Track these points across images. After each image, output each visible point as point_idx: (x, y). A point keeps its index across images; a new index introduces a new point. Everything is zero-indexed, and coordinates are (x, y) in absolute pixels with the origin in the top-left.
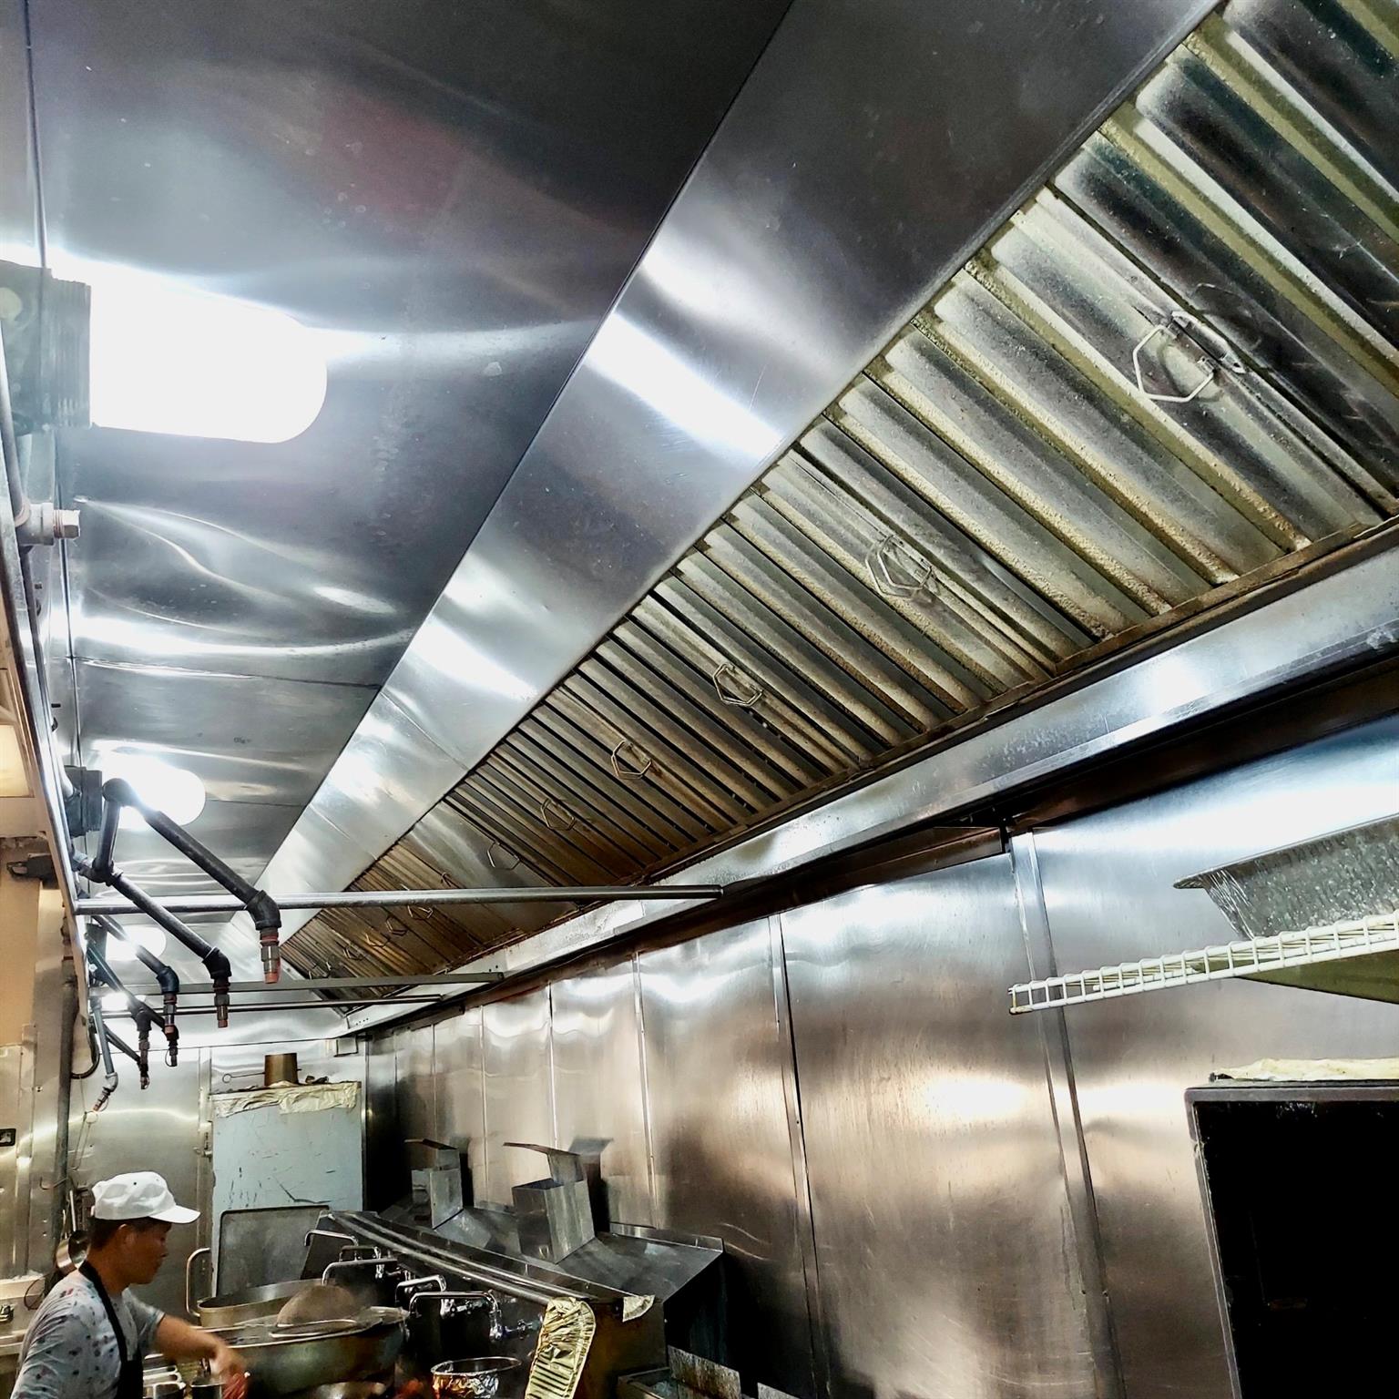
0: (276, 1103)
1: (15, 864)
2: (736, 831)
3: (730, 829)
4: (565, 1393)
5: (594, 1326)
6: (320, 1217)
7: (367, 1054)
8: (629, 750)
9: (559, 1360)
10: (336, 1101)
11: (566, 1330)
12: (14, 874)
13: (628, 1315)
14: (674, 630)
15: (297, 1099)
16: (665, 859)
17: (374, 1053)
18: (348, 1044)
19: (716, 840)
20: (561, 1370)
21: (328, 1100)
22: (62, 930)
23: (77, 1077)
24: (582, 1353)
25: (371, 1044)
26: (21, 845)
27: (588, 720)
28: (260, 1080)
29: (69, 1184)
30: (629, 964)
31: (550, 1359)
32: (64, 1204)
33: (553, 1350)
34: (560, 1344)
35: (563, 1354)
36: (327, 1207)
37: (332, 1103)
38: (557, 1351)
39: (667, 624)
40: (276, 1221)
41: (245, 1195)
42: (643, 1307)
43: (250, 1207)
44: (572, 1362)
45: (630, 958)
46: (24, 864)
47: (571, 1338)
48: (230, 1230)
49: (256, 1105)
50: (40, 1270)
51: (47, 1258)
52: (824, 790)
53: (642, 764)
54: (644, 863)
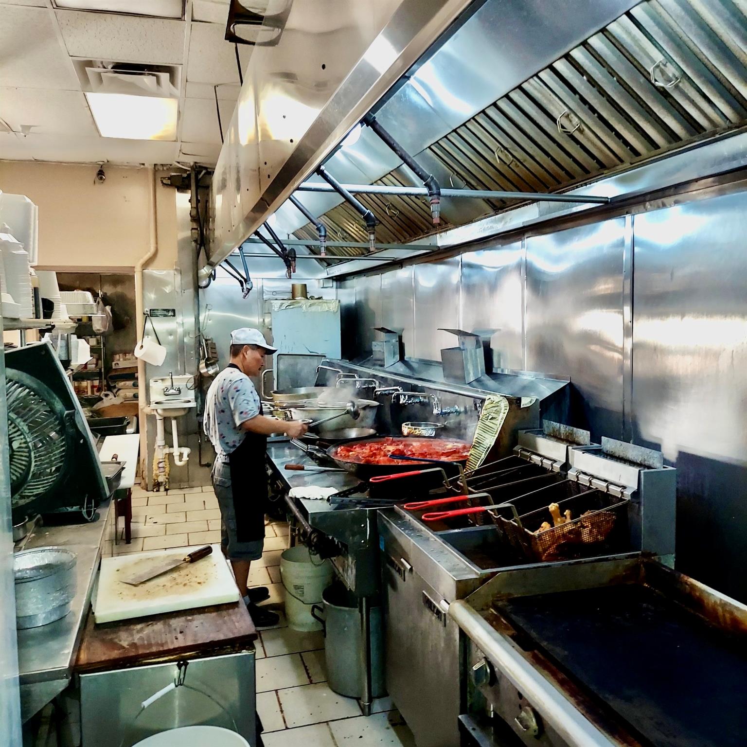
0: (301, 307)
1: (164, 178)
2: (621, 167)
3: (618, 165)
4: (494, 435)
5: (508, 408)
6: (323, 360)
7: (337, 288)
8: (567, 116)
9: (491, 421)
10: (329, 308)
11: (496, 409)
12: (164, 184)
13: (523, 405)
14: (634, 38)
15: (310, 306)
16: (564, 183)
17: (340, 288)
18: (329, 282)
19: (605, 172)
20: (491, 425)
21: (325, 307)
22: (190, 214)
23: (201, 288)
24: (502, 419)
25: (338, 283)
26: (165, 168)
27: (546, 98)
28: (290, 296)
29: (201, 337)
30: (519, 244)
31: (487, 420)
32: (200, 345)
33: (488, 416)
34: (492, 414)
35: (492, 419)
36: (325, 356)
37: (327, 309)
38: (490, 417)
39: (629, 33)
40: (301, 360)
41: (287, 347)
42: (530, 402)
43: (290, 353)
44: (498, 422)
45: (520, 239)
46: (169, 178)
47: (497, 412)
48: (281, 362)
49: (292, 307)
50: (191, 374)
51: (194, 369)
52: (695, 142)
53: (573, 126)
54: (549, 186)
